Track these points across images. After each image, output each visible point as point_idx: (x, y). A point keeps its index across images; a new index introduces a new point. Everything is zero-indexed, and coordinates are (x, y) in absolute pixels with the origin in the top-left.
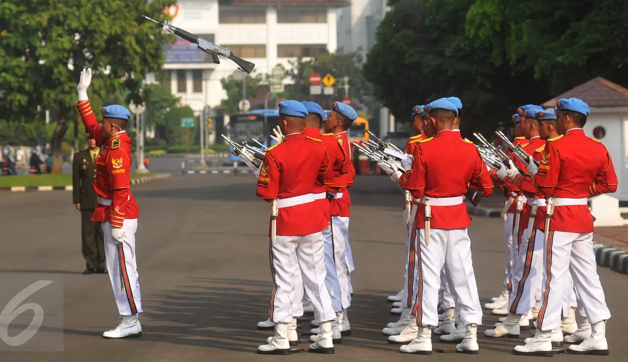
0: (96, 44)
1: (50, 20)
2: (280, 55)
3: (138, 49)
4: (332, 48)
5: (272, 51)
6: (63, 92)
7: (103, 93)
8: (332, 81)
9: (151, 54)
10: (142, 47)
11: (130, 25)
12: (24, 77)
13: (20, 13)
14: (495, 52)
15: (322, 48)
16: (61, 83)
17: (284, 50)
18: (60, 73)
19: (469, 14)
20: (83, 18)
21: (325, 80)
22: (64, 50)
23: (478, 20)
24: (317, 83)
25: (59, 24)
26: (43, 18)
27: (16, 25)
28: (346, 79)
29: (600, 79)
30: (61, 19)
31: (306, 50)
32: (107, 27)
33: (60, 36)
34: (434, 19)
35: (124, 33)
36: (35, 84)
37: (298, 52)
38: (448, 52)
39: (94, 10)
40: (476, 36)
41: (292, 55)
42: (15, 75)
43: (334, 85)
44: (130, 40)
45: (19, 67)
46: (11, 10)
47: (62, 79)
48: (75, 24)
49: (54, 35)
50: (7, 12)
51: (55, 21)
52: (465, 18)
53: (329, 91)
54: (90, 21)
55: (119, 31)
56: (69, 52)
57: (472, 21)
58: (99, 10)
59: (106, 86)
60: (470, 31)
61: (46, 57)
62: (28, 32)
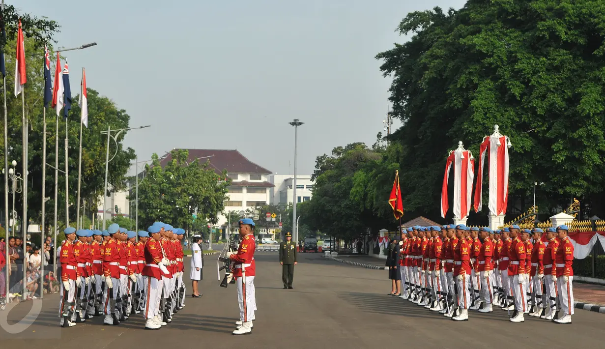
0: (199, 200)
1: (182, 190)
2: (247, 205)
3: (216, 202)
4: (268, 203)
5: (245, 204)
6: (186, 218)
7: (201, 219)
8: (275, 216)
9: (220, 204)
10: (217, 201)
11: (213, 193)
12: (171, 212)
13: (170, 187)
14: (361, 206)
15: (264, 203)
16: (185, 215)
17: (249, 203)
18: (185, 211)
19: (351, 191)
20: (195, 190)
21: (272, 215)
22: (187, 202)
23: (355, 194)
24: (269, 217)
25: (185, 192)
26: (179, 189)
27: (168, 192)
28: (280, 215)
29: (421, 217)
30: (186, 190)
31: (258, 203)
32: (204, 193)
33: (185, 196)
34: (337, 193)
35: (211, 196)
36: (175, 215)
37: (255, 204)
38: (343, 205)
39: (199, 187)
40: (354, 200)
41: (253, 206)
42: (168, 211)
43: (275, 217)
44: (213, 199)
45: (169, 208)
46: (166, 186)
47: (186, 213)
48: (191, 193)
49: (183, 196)
50: (165, 187)
51: (183, 191)
52: (349, 193)
53: (274, 220)
54: (197, 191)
55: (208, 196)
56: (189, 203)
57: (352, 194)
58: (201, 187)
59: (202, 216)
60: (351, 197)
61: (180, 204)
62: (172, 195)
